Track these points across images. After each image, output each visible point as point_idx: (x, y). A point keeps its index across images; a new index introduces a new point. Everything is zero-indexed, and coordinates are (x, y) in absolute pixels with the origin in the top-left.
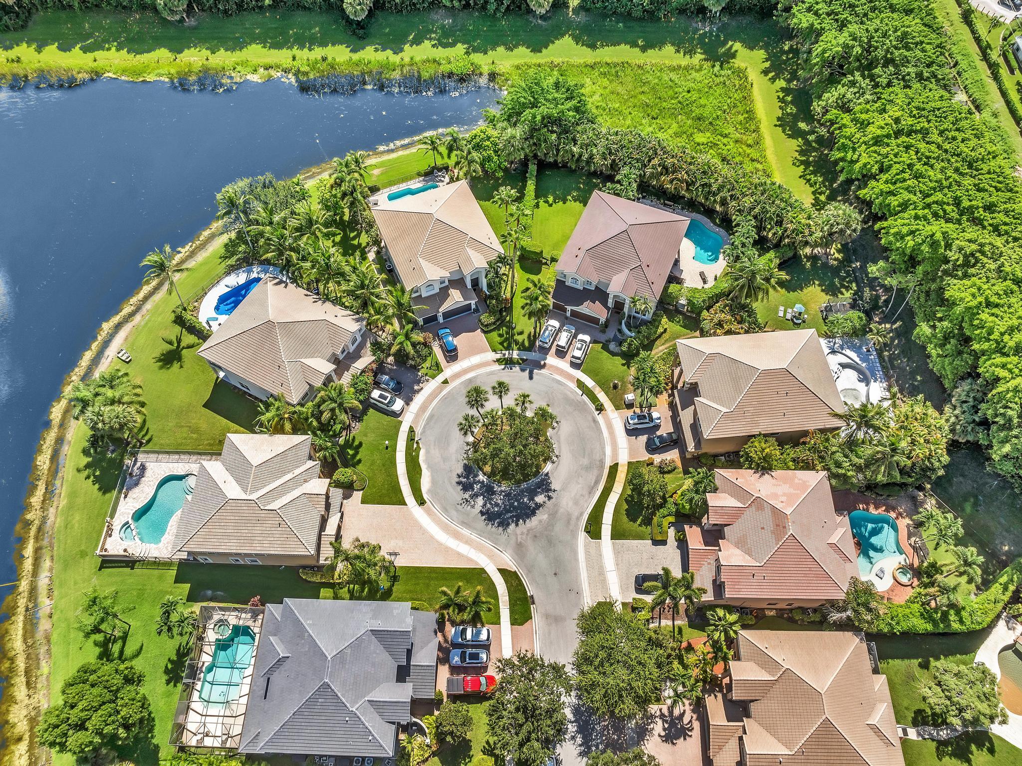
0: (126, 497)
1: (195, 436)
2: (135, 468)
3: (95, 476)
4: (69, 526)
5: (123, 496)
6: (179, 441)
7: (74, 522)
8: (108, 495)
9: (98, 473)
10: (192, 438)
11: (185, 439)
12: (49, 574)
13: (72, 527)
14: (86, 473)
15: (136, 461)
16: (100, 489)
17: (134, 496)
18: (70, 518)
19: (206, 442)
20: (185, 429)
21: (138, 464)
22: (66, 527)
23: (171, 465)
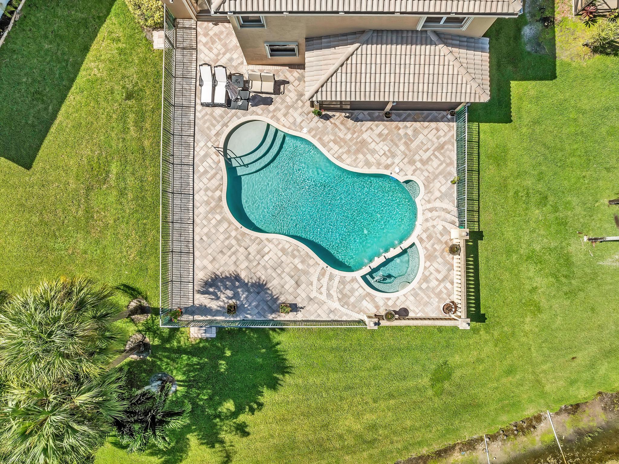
0: (294, 308)
1: (114, 169)
2: (214, 305)
3: (239, 410)
4: (369, 437)
5: (290, 317)
6: (129, 206)
7: (357, 427)
8: (292, 359)
9: (229, 406)
10: (121, 176)
11: (122, 193)
12: (480, 447)
13: (373, 427)
14: (226, 436)
15: (193, 310)
16: (274, 385)
17: (290, 284)
18: (350, 441)
19: (133, 132)
20: (97, 200)
21: (201, 300)
22: (371, 443)
23: (201, 210)
